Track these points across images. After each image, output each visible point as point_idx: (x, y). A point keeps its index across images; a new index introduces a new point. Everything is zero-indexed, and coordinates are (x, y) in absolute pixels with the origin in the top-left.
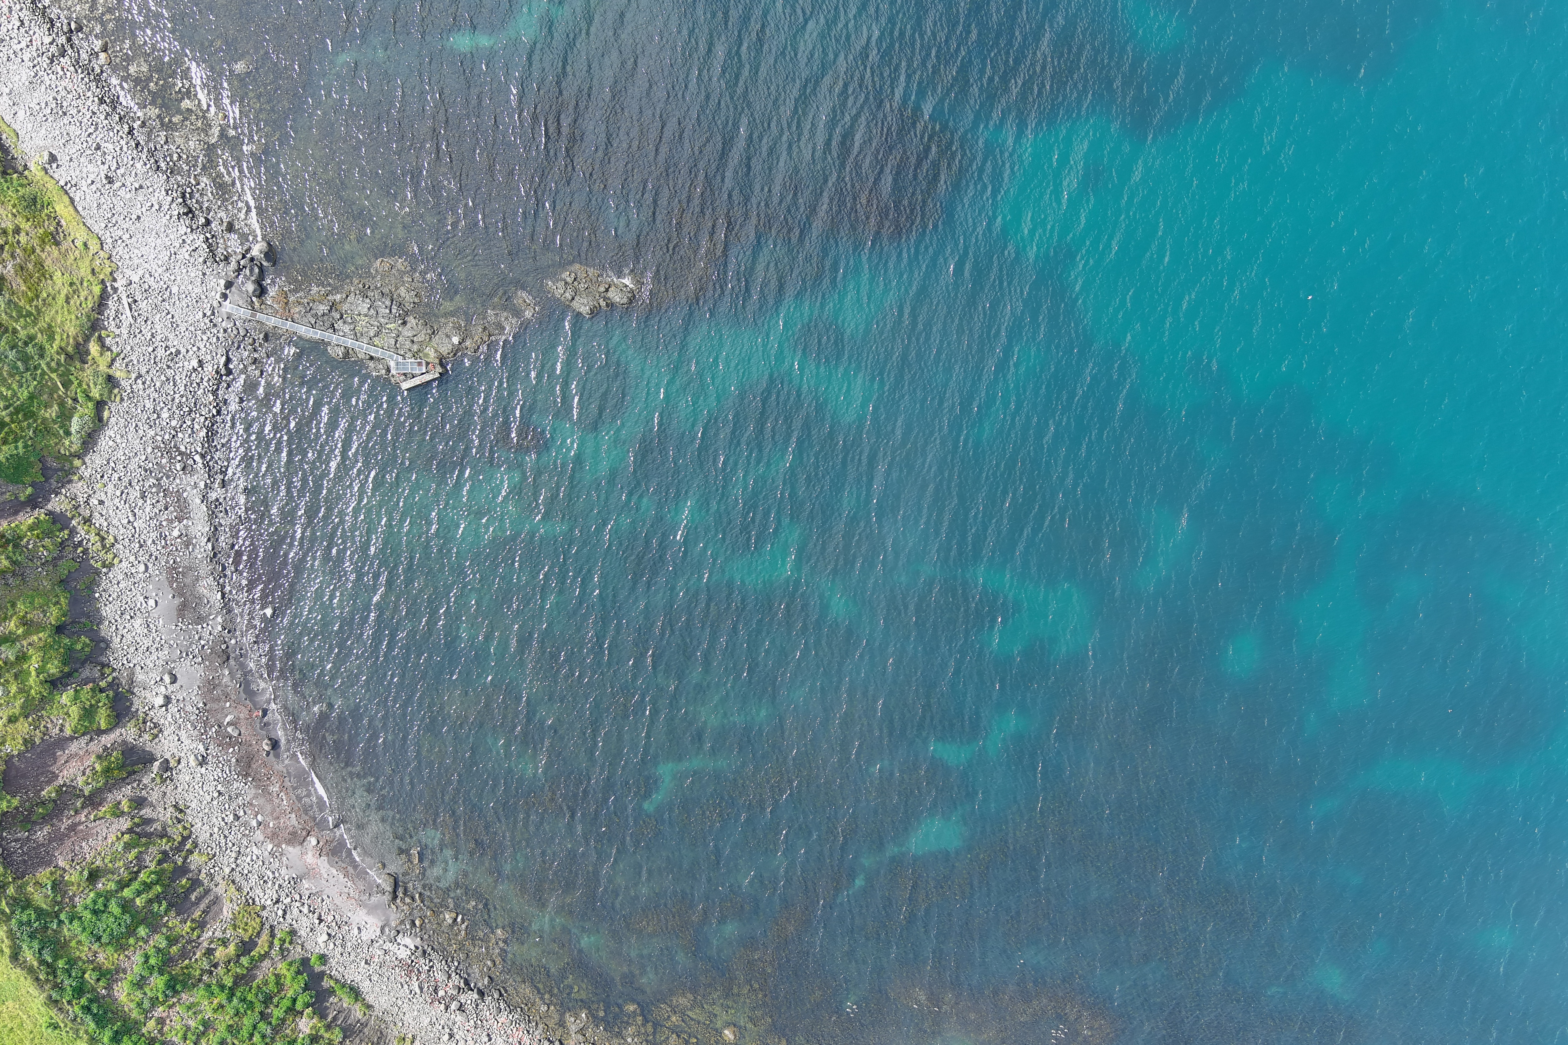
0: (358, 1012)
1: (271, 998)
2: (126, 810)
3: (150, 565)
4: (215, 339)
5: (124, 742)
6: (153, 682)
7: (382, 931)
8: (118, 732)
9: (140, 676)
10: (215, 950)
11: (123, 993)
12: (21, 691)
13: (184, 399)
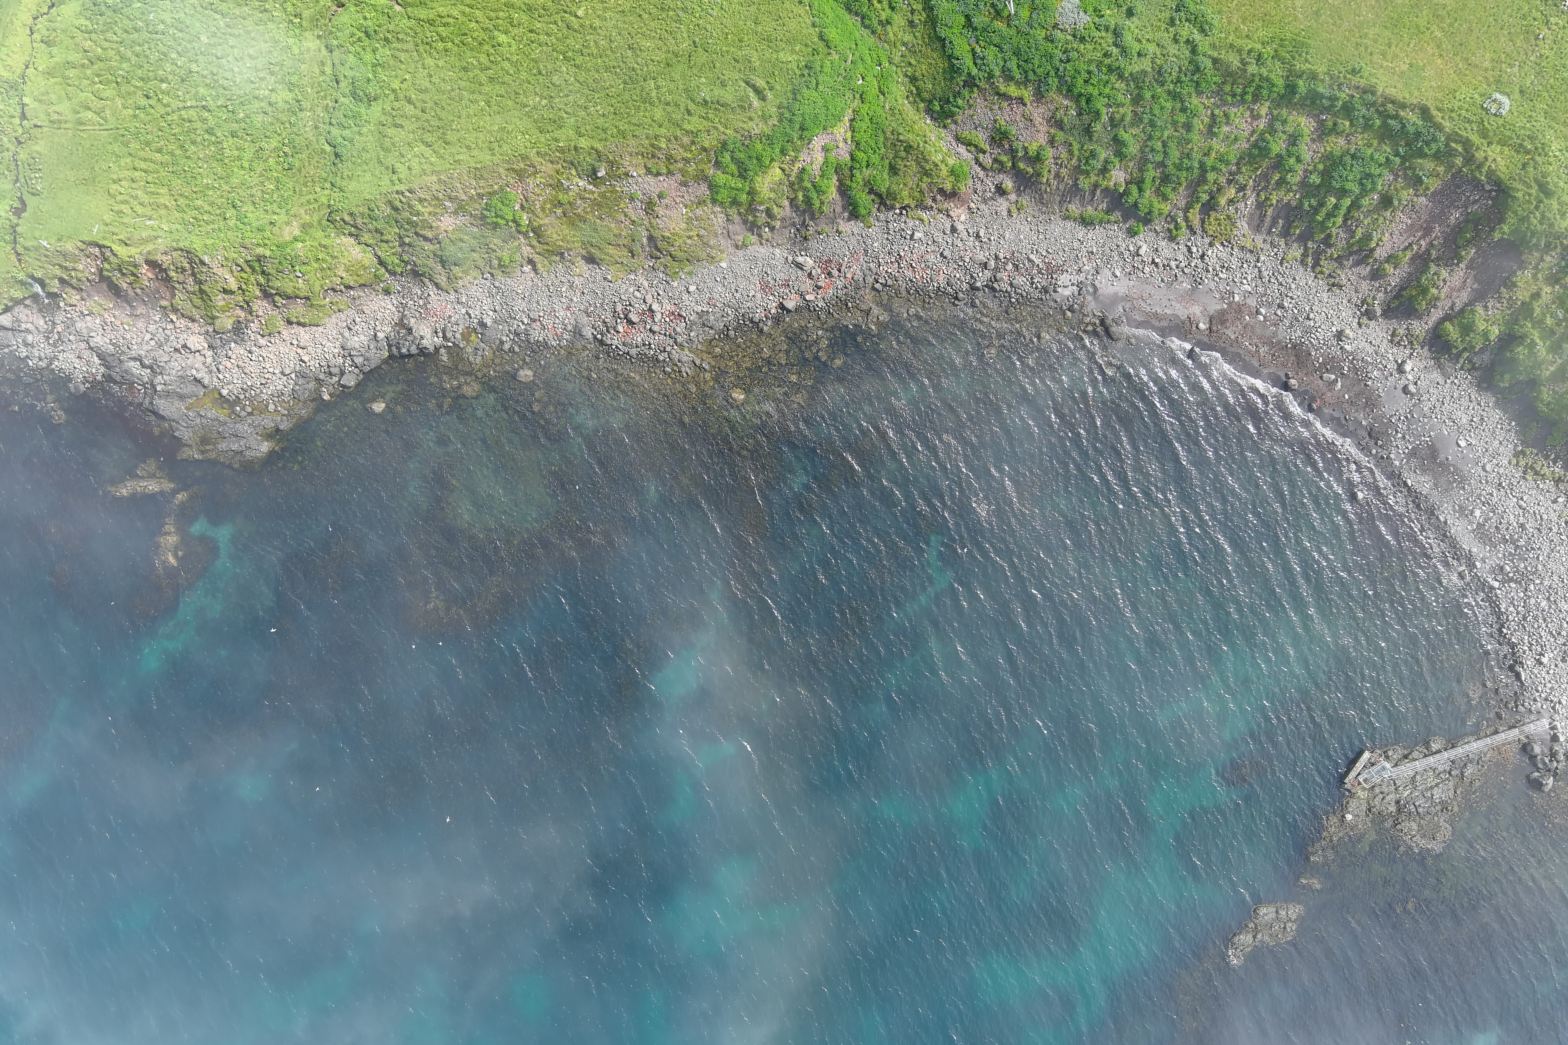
0: (1074, 208)
1: (1162, 181)
2: (1386, 265)
3: (1483, 473)
4: (1540, 689)
5: (1420, 318)
6: (1422, 377)
7: (1094, 285)
8: (1430, 324)
9: (1436, 376)
10: (1237, 193)
11: (1305, 124)
12: (1541, 322)
13: (1536, 626)
